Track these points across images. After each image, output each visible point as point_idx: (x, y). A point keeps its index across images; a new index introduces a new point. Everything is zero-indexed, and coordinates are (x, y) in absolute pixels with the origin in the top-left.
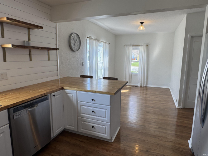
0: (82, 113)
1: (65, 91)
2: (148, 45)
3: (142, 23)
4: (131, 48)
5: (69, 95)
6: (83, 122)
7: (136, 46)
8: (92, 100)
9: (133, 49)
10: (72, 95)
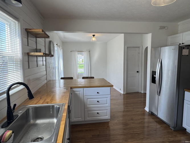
0: (89, 105)
1: (73, 90)
2: (89, 51)
3: (94, 36)
4: (77, 53)
5: (77, 92)
6: (89, 112)
7: (80, 51)
8: (98, 93)
9: (78, 54)
10: (79, 92)
